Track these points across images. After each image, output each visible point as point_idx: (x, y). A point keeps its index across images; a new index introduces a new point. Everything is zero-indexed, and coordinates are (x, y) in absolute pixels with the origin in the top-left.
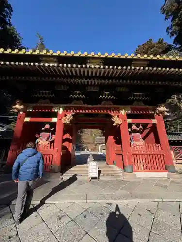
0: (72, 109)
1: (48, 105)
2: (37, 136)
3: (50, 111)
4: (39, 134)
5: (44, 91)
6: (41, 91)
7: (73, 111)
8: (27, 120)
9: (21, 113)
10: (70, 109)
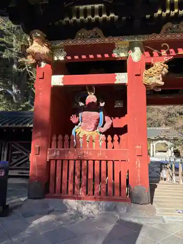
0: (165, 48)
1: (98, 41)
2: (74, 119)
3: (107, 56)
4: (78, 116)
5: (89, 7)
6: (82, 7)
7: (168, 53)
8: (57, 80)
9: (43, 64)
10: (159, 49)
